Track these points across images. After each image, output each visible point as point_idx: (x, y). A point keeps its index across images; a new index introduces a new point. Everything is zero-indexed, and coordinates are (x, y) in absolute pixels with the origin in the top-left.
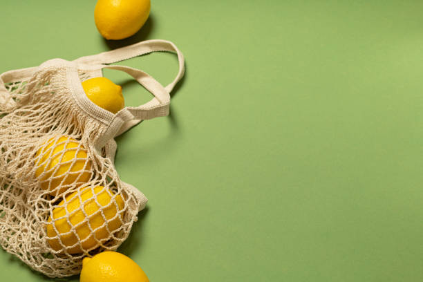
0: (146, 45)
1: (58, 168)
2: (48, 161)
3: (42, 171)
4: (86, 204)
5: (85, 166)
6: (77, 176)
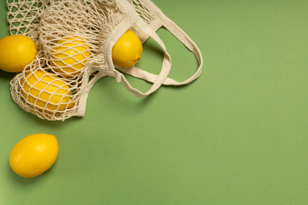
1: (58, 60)
2: (58, 52)
4: (45, 92)
5: (73, 73)
6: (63, 72)
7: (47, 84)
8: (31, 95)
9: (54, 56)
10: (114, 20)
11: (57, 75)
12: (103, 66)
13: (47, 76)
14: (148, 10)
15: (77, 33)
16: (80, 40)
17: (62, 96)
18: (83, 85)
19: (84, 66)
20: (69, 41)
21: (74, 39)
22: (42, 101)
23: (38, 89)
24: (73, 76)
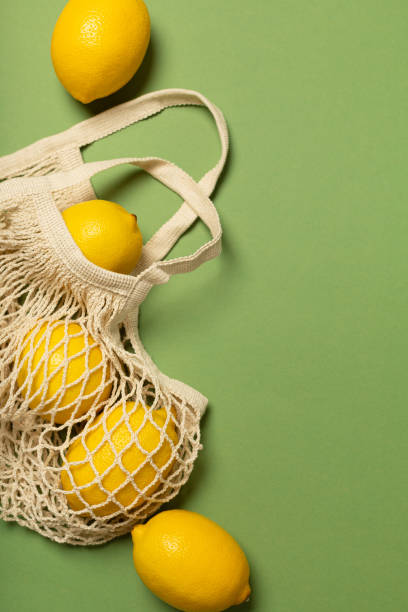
0: (154, 99)
1: (62, 395)
2: (42, 387)
3: (39, 403)
4: (124, 455)
5: (104, 376)
6: (94, 398)
7: (106, 442)
8: (115, 491)
9: (48, 402)
10: (23, 232)
11: (94, 415)
12: (117, 301)
13: (87, 437)
14: (32, 168)
15: (19, 334)
16: (36, 331)
17: (148, 421)
18: (140, 366)
19: (99, 346)
20: (29, 354)
21: (29, 342)
22: (142, 470)
23: (109, 469)
24: (110, 382)
